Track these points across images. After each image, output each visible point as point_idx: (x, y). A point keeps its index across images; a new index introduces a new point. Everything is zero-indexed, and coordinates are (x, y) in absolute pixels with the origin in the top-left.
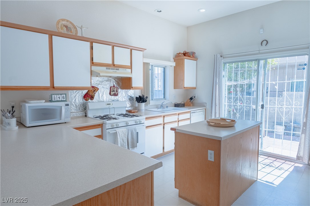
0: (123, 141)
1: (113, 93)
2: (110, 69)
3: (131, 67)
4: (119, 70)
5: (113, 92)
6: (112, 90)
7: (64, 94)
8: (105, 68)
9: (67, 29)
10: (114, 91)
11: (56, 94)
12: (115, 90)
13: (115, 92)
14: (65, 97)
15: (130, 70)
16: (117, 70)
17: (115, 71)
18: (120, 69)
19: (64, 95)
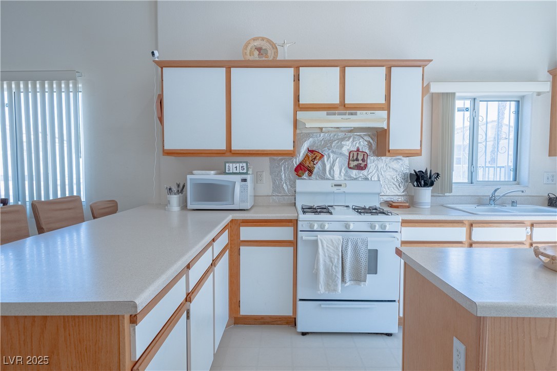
0: (331, 261)
1: (356, 163)
2: (334, 114)
3: (387, 106)
4: (356, 114)
5: (354, 161)
6: (353, 157)
7: (244, 162)
8: (325, 113)
9: (260, 52)
10: (357, 160)
11: (231, 162)
12: (360, 158)
13: (360, 162)
14: (245, 167)
15: (386, 112)
16: (352, 114)
17: (347, 116)
18: (358, 112)
19: (244, 165)
